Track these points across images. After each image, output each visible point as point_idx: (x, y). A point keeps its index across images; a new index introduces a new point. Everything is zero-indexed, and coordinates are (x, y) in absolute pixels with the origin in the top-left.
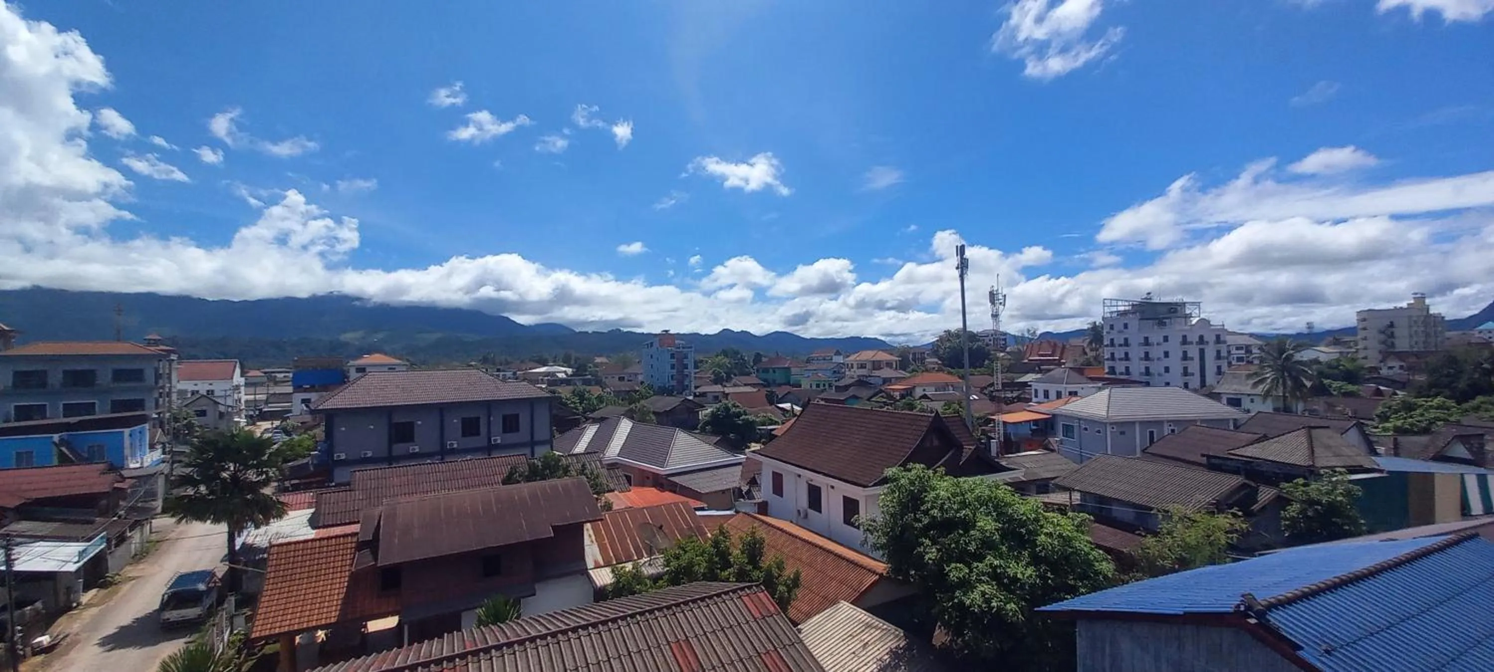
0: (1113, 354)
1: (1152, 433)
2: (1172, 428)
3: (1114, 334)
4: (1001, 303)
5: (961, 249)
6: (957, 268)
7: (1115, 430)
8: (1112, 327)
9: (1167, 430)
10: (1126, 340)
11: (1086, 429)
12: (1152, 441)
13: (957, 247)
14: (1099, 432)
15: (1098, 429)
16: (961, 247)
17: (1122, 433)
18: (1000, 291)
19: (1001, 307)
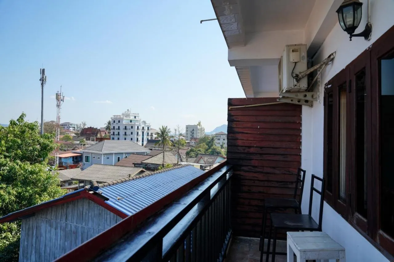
0: (114, 132)
1: (119, 158)
2: (126, 156)
3: (115, 125)
4: (62, 100)
5: (43, 71)
6: (40, 80)
7: (105, 157)
8: (114, 122)
9: (124, 156)
10: (119, 127)
11: (94, 157)
12: (119, 160)
13: (41, 69)
14: (99, 158)
15: (98, 157)
16: (43, 69)
17: (108, 158)
18: (62, 94)
19: (62, 102)
